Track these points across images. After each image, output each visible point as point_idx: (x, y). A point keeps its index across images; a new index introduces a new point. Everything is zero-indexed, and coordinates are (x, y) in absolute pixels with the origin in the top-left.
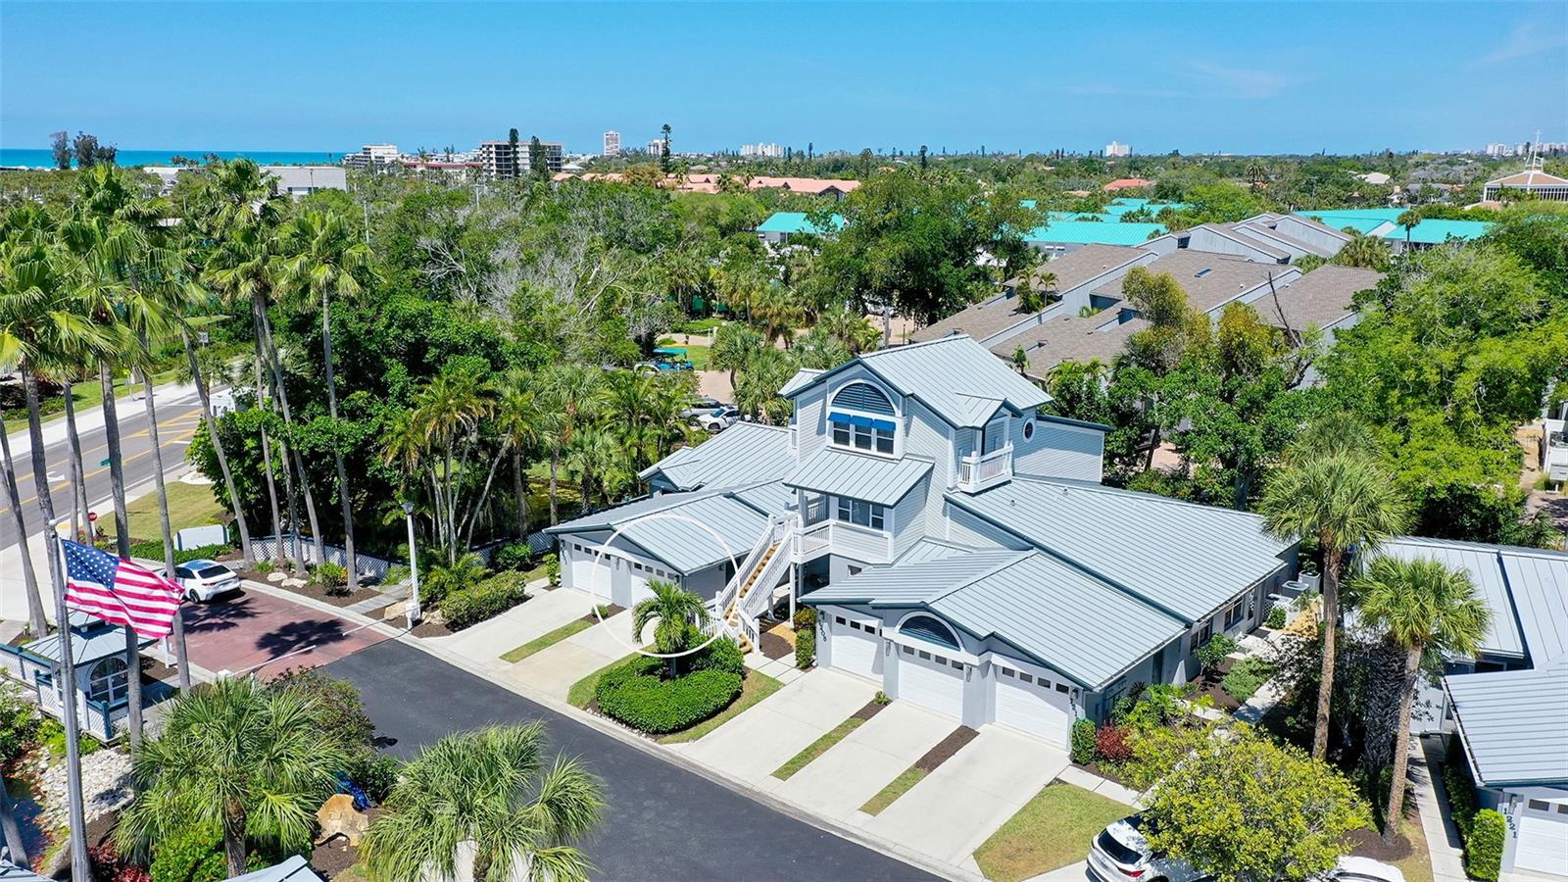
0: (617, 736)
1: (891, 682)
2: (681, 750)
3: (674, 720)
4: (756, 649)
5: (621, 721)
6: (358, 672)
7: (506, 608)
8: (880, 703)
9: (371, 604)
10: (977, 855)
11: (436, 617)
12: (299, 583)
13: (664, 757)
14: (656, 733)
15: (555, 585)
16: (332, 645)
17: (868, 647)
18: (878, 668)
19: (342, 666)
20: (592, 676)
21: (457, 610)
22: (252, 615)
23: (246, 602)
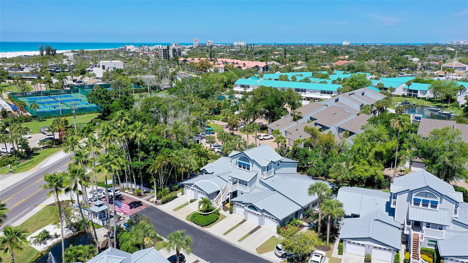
0: (195, 226)
1: (246, 217)
2: (207, 229)
3: (206, 224)
4: (222, 209)
5: (196, 224)
6: (146, 213)
7: (173, 199)
8: (244, 221)
9: (146, 198)
10: (256, 249)
11: (160, 201)
12: (132, 193)
13: (204, 231)
14: (202, 226)
15: (183, 194)
16: (140, 207)
17: (243, 210)
18: (244, 214)
19: (142, 211)
20: (190, 214)
21: (164, 200)
22: (124, 200)
23: (122, 197)
